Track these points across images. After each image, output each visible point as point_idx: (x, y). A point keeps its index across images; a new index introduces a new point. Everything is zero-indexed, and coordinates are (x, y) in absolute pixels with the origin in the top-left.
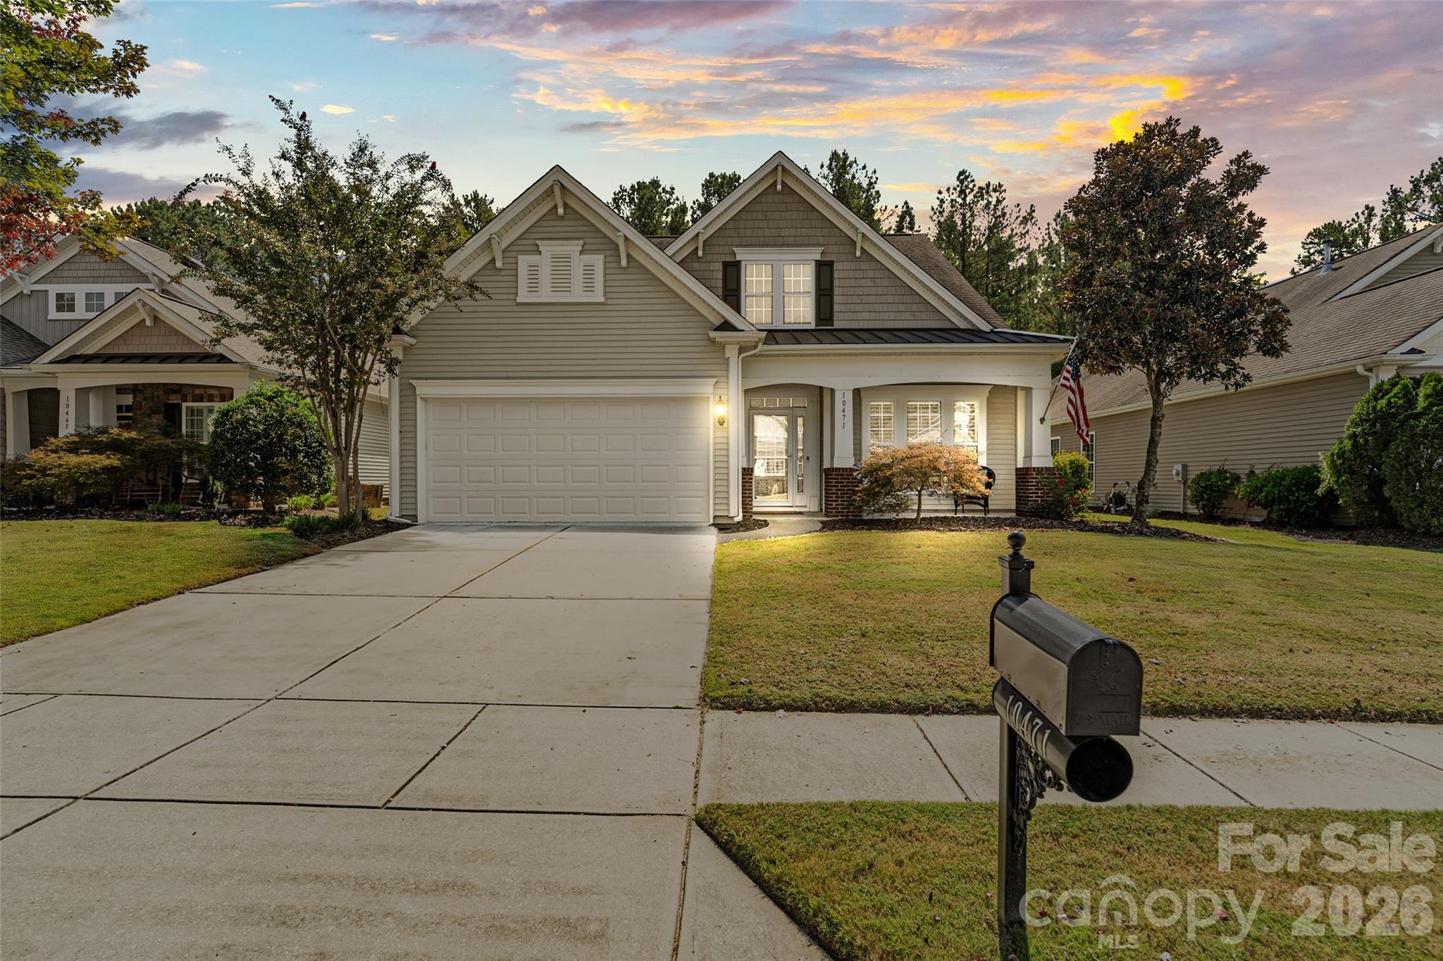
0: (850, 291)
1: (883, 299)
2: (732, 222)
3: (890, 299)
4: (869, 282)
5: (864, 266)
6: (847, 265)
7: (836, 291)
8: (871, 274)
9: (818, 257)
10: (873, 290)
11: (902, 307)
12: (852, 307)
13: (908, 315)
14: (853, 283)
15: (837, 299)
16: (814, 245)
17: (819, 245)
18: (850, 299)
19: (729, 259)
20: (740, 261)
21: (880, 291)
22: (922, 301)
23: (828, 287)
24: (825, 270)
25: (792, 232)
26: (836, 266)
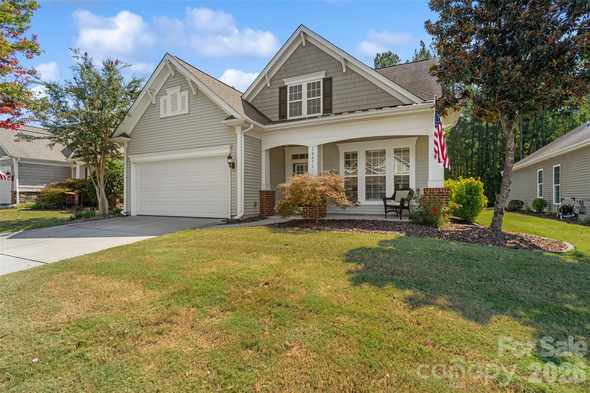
0: (341, 92)
1: (359, 94)
2: (283, 66)
3: (363, 93)
4: (351, 86)
5: (348, 77)
6: (339, 78)
7: (334, 93)
8: (352, 81)
9: (324, 76)
10: (353, 90)
11: (370, 97)
12: (342, 101)
13: (374, 101)
14: (342, 87)
15: (334, 98)
16: (322, 70)
17: (324, 70)
18: (341, 97)
19: (282, 85)
20: (287, 86)
21: (357, 89)
22: (382, 91)
23: (329, 92)
24: (328, 83)
25: (311, 66)
26: (334, 80)
